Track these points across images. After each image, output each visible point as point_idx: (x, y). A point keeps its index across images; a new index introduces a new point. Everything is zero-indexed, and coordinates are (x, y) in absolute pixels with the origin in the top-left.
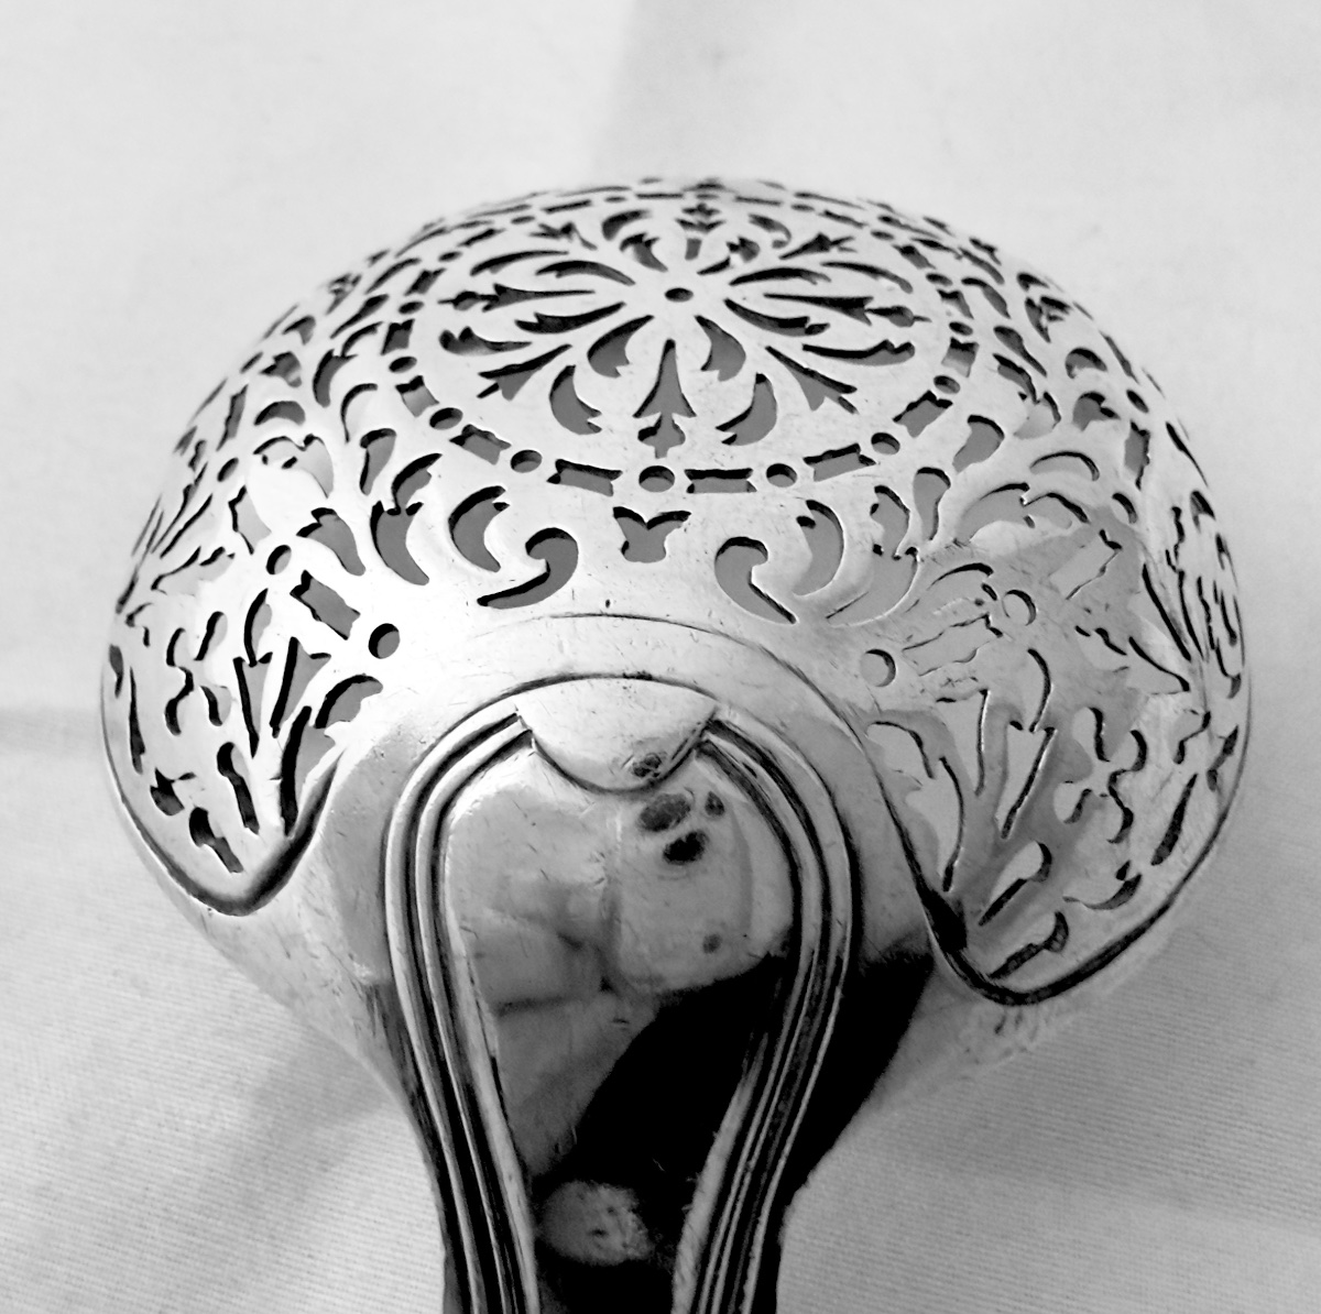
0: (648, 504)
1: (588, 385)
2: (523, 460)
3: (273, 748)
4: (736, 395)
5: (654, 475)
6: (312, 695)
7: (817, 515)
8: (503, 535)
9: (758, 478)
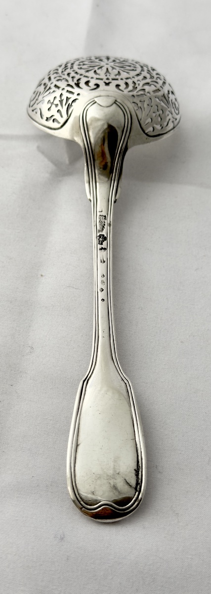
0: (107, 81)
1: (98, 71)
2: (92, 78)
3: (65, 108)
4: (116, 72)
5: (108, 79)
6: (70, 101)
7: (127, 84)
8: (92, 84)
9: (119, 80)
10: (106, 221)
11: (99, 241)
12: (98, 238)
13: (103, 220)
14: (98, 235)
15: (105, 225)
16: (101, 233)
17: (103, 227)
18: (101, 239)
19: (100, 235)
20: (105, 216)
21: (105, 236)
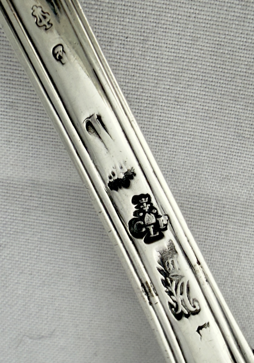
10: (168, 299)
11: (152, 208)
12: (163, 221)
13: (178, 298)
14: (168, 234)
15: (166, 284)
16: (163, 244)
17: (165, 273)
18: (150, 219)
19: (161, 236)
20: (179, 317)
21: (141, 242)
